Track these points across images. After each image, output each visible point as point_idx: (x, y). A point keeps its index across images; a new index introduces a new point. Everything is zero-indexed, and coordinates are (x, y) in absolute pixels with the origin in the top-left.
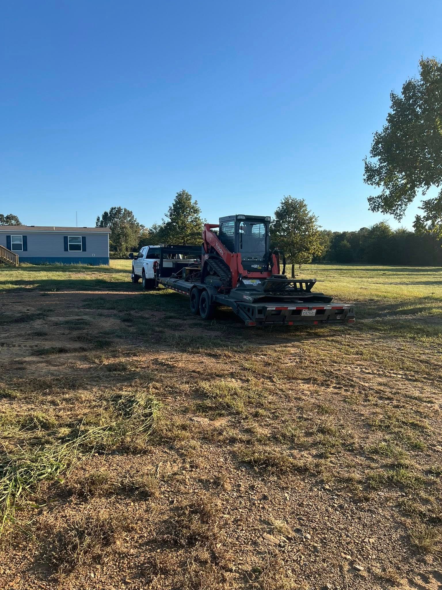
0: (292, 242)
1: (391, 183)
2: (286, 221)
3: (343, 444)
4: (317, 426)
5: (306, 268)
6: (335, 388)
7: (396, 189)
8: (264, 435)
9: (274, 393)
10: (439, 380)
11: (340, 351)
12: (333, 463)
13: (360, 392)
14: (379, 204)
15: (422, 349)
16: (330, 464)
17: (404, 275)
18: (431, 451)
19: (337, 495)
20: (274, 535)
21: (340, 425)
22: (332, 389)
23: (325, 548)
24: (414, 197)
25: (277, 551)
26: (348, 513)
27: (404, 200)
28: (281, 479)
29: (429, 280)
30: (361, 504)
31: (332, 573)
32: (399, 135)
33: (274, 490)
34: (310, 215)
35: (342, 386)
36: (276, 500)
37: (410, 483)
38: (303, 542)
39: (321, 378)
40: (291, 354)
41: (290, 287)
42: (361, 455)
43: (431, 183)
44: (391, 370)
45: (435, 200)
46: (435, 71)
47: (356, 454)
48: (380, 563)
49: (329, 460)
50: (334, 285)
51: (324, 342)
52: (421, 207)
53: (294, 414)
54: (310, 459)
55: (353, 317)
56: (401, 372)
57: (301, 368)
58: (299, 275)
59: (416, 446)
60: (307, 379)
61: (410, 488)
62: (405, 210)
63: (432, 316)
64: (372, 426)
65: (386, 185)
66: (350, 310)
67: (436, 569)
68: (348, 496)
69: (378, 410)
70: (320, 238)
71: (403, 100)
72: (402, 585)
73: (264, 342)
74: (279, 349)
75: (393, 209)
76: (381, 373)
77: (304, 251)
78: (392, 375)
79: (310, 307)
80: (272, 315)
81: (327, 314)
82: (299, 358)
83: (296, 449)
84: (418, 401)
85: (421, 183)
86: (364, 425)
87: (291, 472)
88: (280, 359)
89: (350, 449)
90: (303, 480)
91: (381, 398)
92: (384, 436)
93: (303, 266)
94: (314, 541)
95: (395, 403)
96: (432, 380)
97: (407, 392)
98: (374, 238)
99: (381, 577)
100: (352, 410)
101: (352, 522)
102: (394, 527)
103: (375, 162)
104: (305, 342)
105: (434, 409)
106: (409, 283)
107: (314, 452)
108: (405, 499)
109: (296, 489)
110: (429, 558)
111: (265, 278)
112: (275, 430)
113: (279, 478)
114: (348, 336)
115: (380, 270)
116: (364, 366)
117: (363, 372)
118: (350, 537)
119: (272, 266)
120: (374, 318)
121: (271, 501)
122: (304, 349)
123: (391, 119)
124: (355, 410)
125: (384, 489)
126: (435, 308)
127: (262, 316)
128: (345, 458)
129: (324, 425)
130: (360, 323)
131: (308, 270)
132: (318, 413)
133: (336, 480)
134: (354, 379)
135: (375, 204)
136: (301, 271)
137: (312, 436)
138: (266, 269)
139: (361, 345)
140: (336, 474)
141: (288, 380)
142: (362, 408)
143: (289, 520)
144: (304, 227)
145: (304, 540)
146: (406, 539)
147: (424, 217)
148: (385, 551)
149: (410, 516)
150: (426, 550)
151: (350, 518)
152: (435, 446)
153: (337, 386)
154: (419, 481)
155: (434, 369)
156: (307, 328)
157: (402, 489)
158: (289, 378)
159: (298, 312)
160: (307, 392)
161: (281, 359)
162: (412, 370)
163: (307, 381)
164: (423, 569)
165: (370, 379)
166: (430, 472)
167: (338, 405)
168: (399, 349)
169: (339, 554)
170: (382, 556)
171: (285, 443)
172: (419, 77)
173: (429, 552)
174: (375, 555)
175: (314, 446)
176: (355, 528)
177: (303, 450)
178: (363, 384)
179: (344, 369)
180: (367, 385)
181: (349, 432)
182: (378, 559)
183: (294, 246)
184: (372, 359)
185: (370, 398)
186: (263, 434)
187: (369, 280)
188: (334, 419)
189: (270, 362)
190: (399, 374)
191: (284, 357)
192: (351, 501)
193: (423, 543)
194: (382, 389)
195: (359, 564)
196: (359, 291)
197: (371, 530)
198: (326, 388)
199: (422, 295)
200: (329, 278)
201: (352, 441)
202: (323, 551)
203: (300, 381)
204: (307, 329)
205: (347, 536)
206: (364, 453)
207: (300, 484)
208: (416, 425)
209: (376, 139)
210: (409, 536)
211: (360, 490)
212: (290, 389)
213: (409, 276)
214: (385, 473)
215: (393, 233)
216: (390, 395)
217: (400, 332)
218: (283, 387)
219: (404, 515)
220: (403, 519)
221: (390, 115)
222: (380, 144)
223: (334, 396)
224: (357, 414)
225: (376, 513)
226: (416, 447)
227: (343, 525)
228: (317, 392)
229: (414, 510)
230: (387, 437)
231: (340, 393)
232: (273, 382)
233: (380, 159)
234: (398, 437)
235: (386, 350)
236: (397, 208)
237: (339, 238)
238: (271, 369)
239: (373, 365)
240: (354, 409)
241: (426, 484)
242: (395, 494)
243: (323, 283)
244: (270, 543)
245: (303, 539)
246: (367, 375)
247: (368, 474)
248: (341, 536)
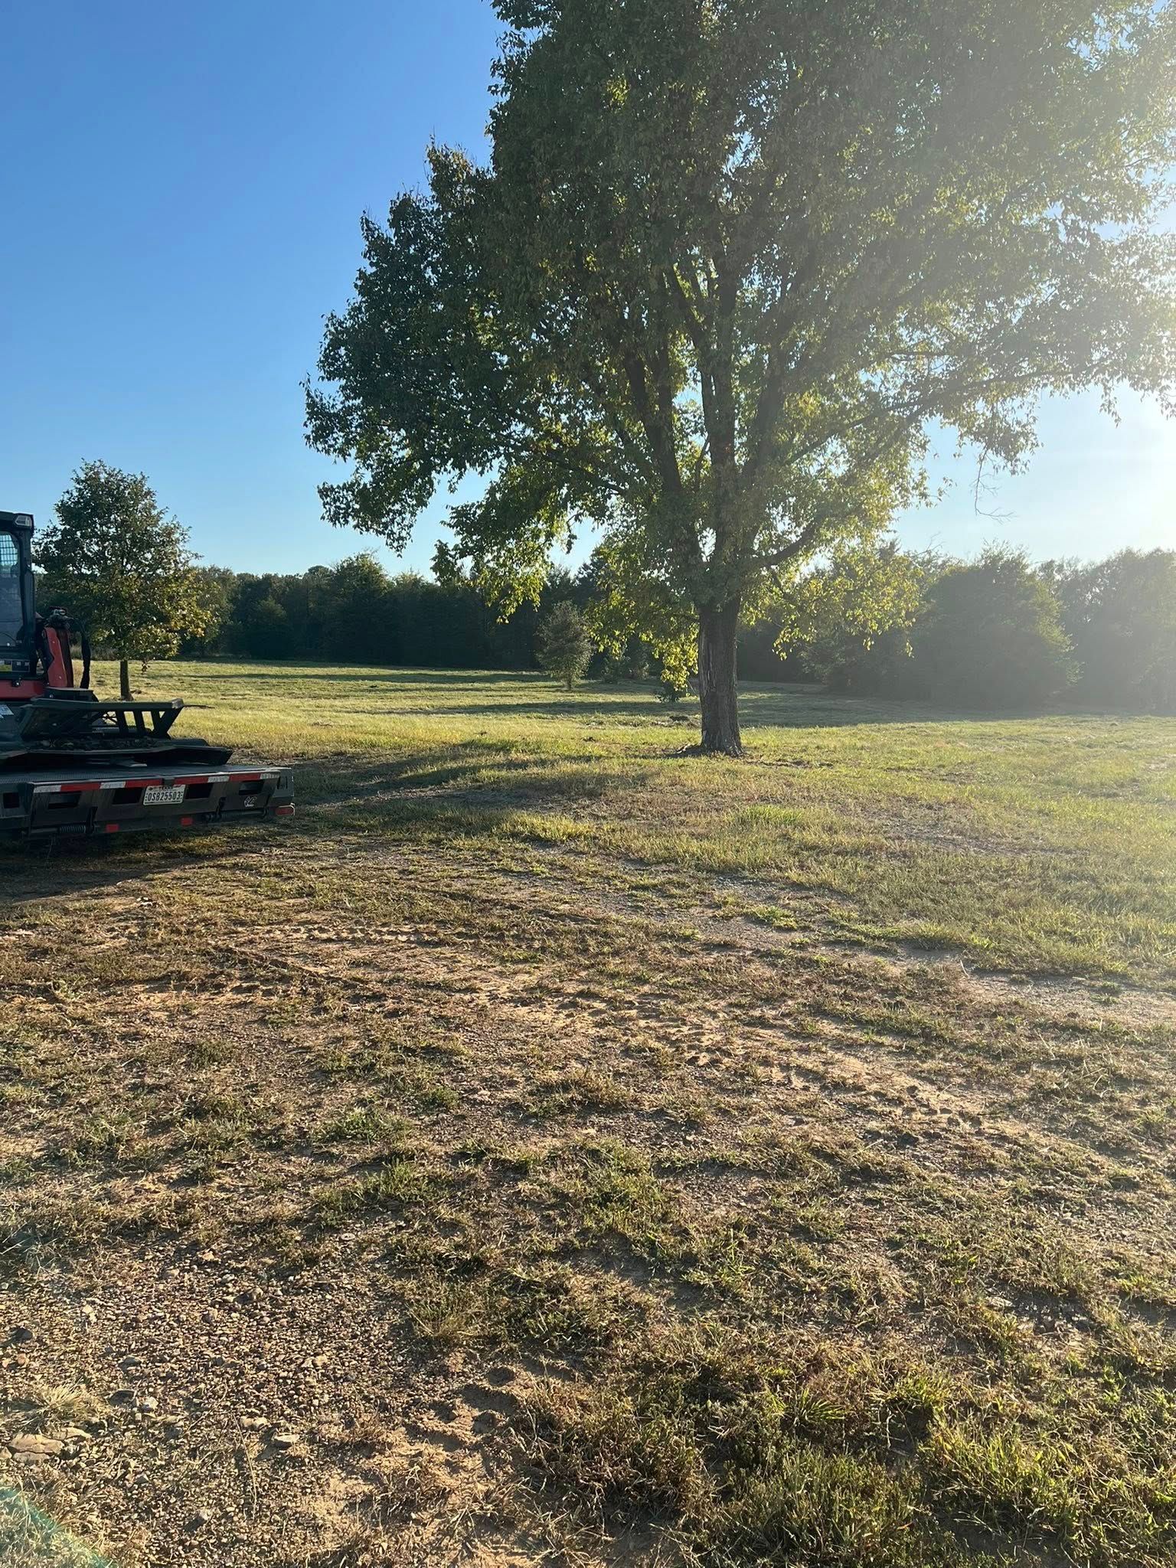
0: (117, 595)
1: (373, 454)
2: (95, 535)
3: (254, 1135)
4: (183, 1100)
5: (165, 673)
6: (238, 990)
7: (387, 470)
8: (23, 1158)
9: (57, 1033)
10: (491, 934)
11: (256, 892)
12: (227, 1190)
13: (304, 993)
14: (348, 506)
15: (455, 867)
16: (218, 1194)
17: (419, 690)
18: (466, 1106)
19: (236, 1271)
20: (45, 1431)
21: (248, 1087)
22: (229, 995)
23: (197, 1417)
24: (430, 494)
25: (56, 1473)
26: (262, 1308)
27: (409, 500)
28: (72, 1271)
29: (478, 702)
30: (298, 1277)
31: (216, 1477)
32: (387, 330)
33: (51, 1305)
34: (165, 521)
35: (257, 983)
36: (56, 1331)
37: (417, 1192)
38: (135, 1422)
39: (198, 971)
40: (115, 915)
41: (105, 725)
42: (300, 1151)
43: (468, 465)
44: (384, 925)
45: (478, 507)
46: (464, 184)
47: (288, 1154)
48: (340, 1410)
49: (215, 1184)
50: (243, 717)
51: (213, 871)
52: (448, 521)
53: (119, 1081)
54: (163, 1192)
55: (289, 800)
56: (406, 929)
57: (144, 949)
58: (143, 690)
59: (433, 1101)
60: (159, 979)
61: (418, 1204)
62: (411, 526)
63: (480, 787)
64: (332, 1071)
65: (363, 456)
66: (280, 781)
67: (470, 1381)
68: (264, 1264)
69: (348, 1030)
70: (198, 589)
71: (393, 243)
72: (390, 1446)
73: (29, 889)
74: (77, 905)
75: (383, 520)
76: (360, 935)
77: (154, 623)
78: (387, 937)
79: (166, 778)
80: (52, 806)
81: (216, 795)
82: (137, 925)
83: (121, 1176)
84: (442, 990)
85: (444, 463)
86: (311, 1075)
87: (105, 1242)
88: (79, 932)
89: (274, 1143)
90: (141, 1255)
91: (356, 999)
92: (360, 1091)
93: (154, 666)
94: (166, 1411)
95: (390, 1004)
96: (476, 936)
97: (418, 973)
98: (344, 596)
99: (342, 1443)
100: (282, 1042)
101: (272, 1330)
102: (376, 1309)
103: (332, 393)
104: (156, 876)
105: (477, 1005)
106: (430, 709)
107: (174, 1172)
108: (405, 1235)
109: (117, 1286)
110: (455, 1361)
111: (27, 700)
112: (58, 1137)
113: (66, 1268)
114: (276, 851)
115: (364, 678)
116: (316, 923)
117: (315, 939)
118: (266, 1370)
119: (47, 665)
120: (346, 799)
121: (39, 1340)
122: (154, 897)
123: (366, 285)
124: (289, 1041)
125: (354, 1223)
126: (486, 767)
127: (18, 813)
128: (260, 1170)
129: (203, 1095)
130: (308, 815)
131: (171, 676)
132: (187, 1064)
133: (233, 1233)
134: (290, 961)
135: (338, 504)
136: (150, 681)
137: (170, 1131)
138: (30, 673)
139: (311, 871)
140: (234, 1217)
141: (103, 989)
142: (307, 1031)
143: (95, 1376)
144: (149, 556)
145: (139, 1416)
146: (403, 1332)
147: (456, 548)
148: (354, 1374)
149: (415, 1271)
150: (448, 1343)
151: (267, 1320)
152: (475, 1091)
153: (245, 985)
154: (436, 1184)
155: (480, 911)
156: (162, 837)
157: (397, 1214)
158: (105, 984)
159: (133, 794)
160: (157, 1015)
161: (84, 932)
162: (431, 920)
163: (159, 983)
164: (442, 1386)
165: (330, 956)
166: (463, 1155)
167: (246, 1032)
168: (403, 872)
169: (236, 1423)
170: (347, 1389)
171: (88, 1167)
172: (429, 193)
173: (456, 1345)
174: (329, 1393)
175: (176, 1156)
176: (281, 1343)
177: (143, 1175)
178: (312, 969)
179: (264, 938)
180: (321, 970)
181: (273, 1099)
182: (337, 1401)
183: (122, 607)
184: (337, 904)
185: (328, 1003)
186: (18, 1155)
187: (337, 703)
188: (233, 1073)
189: (47, 945)
190: (403, 933)
191: (92, 927)
192: (271, 1277)
193: (444, 1327)
194: (360, 976)
195: (287, 1430)
196: (307, 731)
197: (321, 1335)
198: (214, 994)
199: (457, 738)
200: (231, 700)
201: (278, 1121)
202: (192, 1428)
203: (138, 986)
204: (163, 841)
205: (259, 1368)
206: (309, 1145)
207: (131, 1267)
208: (438, 1049)
209: (331, 333)
210: (410, 1322)
211: (296, 1241)
212: (107, 1013)
213: (433, 694)
214: (359, 1184)
215: (390, 584)
216: (378, 988)
217: (408, 830)
218: (88, 1010)
219: (399, 1275)
220: (397, 1283)
221: (362, 275)
222: (343, 348)
223: (235, 1012)
224: (294, 1049)
225: (333, 1289)
226: (434, 1103)
227: (250, 1342)
228: (186, 1010)
229: (424, 1256)
230: (367, 1094)
231: (251, 1002)
232: (55, 1000)
233: (344, 388)
234: (394, 1086)
235: (373, 877)
236: (392, 521)
237: (253, 590)
238: (50, 965)
239: (340, 917)
240: (285, 1037)
241: (453, 1186)
242: (381, 1229)
243: (215, 714)
244: (33, 1457)
245: (133, 1414)
246: (323, 946)
247: (317, 1197)
248: (242, 1373)
